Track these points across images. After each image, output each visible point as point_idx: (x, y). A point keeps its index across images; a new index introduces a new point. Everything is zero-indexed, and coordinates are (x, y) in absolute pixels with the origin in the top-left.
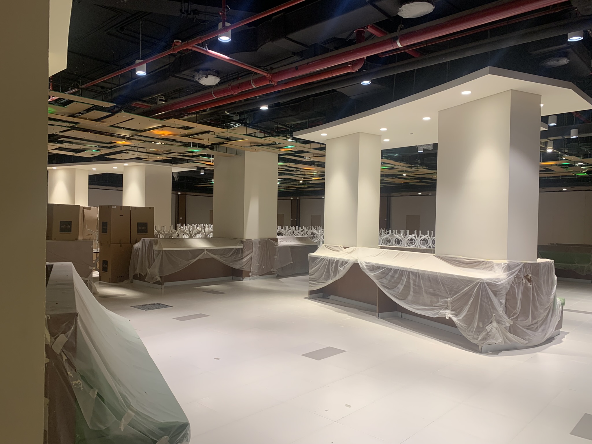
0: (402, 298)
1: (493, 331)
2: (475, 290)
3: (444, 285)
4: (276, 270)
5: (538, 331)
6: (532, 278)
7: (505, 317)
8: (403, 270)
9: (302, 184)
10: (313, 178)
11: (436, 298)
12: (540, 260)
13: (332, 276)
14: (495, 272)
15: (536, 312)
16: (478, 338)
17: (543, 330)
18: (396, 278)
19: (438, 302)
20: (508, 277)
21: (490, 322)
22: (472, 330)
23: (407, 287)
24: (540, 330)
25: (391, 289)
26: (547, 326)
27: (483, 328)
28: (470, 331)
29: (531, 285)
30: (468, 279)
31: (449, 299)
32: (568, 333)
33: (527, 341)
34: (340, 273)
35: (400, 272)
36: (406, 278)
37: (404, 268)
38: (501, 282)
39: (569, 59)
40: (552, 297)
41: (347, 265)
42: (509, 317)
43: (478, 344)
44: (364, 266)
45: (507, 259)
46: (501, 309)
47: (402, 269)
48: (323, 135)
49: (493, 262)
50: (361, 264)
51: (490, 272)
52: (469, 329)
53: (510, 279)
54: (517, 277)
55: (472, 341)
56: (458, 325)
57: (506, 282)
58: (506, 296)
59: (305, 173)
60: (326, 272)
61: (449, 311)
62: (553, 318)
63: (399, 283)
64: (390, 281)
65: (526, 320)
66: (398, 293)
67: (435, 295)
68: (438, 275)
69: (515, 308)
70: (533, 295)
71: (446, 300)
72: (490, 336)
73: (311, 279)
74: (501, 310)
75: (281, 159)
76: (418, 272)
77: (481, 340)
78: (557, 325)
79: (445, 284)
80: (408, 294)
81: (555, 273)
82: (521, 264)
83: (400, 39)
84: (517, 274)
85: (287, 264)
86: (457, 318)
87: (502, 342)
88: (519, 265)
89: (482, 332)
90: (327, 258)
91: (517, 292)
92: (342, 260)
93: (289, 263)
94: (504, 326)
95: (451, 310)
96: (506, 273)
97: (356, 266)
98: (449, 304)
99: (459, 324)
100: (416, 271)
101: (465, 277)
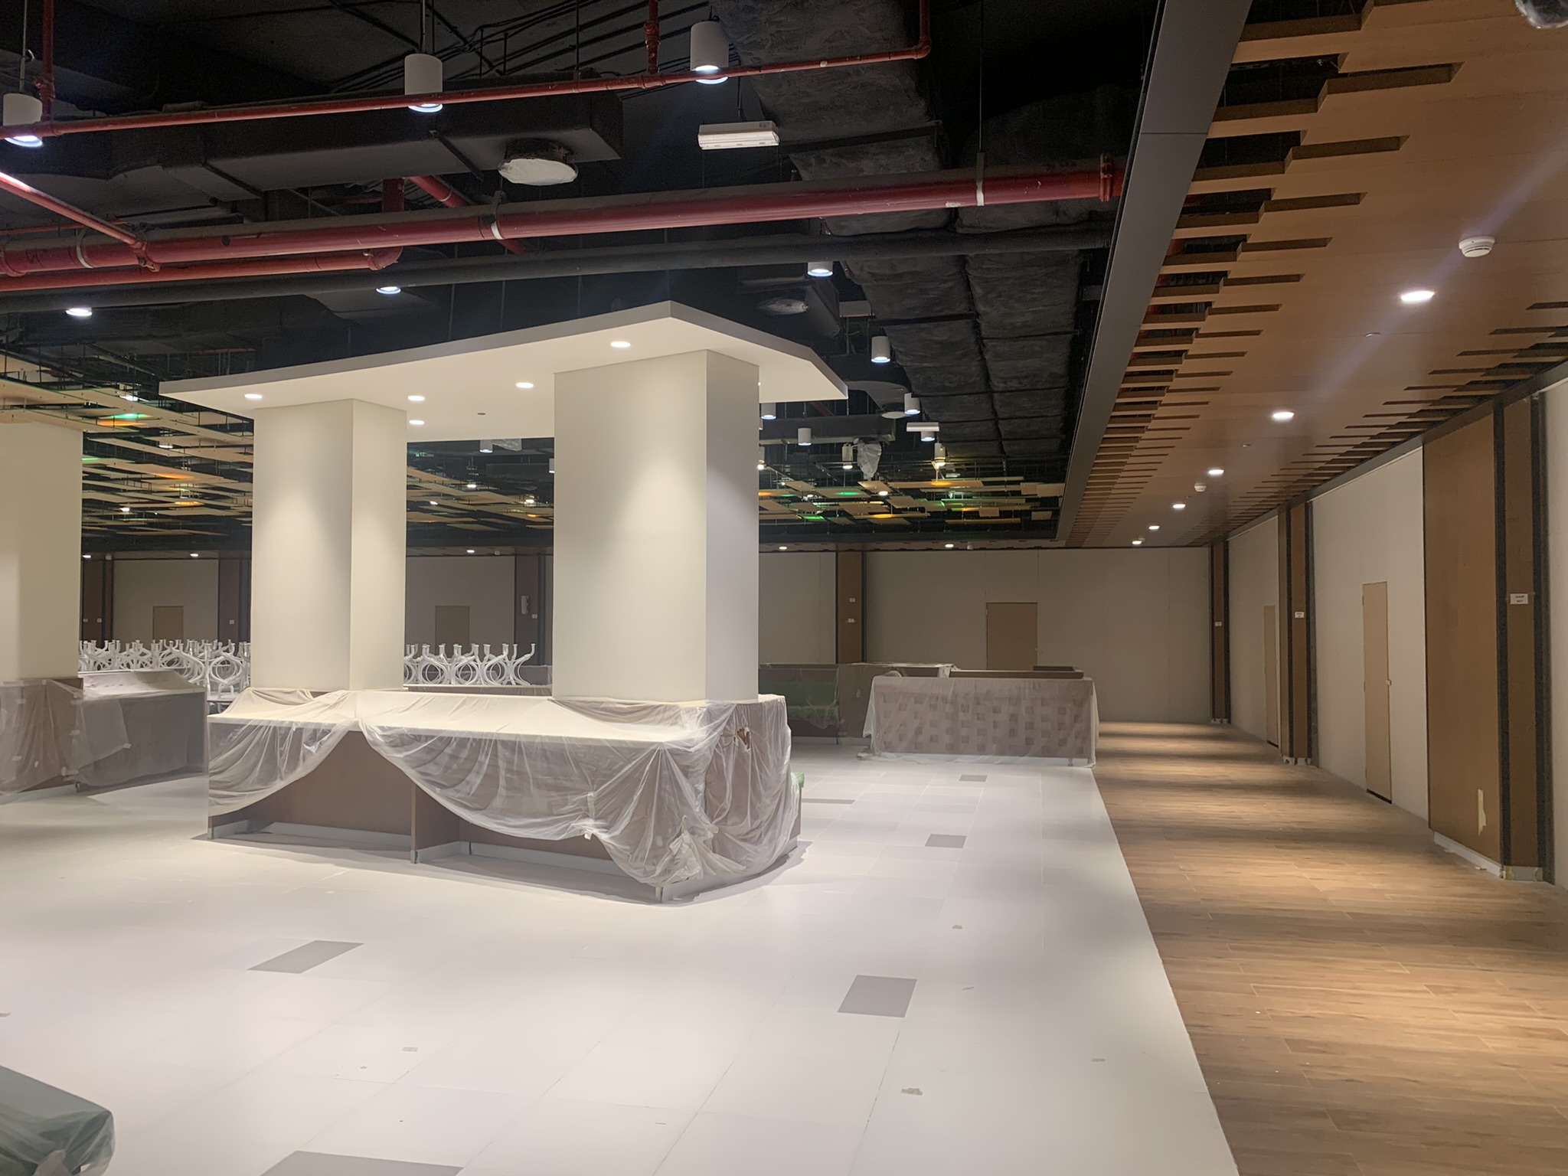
0: (477, 806)
1: (684, 852)
2: (647, 768)
3: (580, 764)
4: (77, 772)
5: (761, 843)
6: (750, 734)
7: (705, 819)
8: (481, 740)
9: (128, 516)
10: (177, 503)
11: (559, 795)
12: (764, 698)
13: (283, 769)
14: (683, 726)
15: (758, 805)
16: (654, 872)
17: (771, 841)
18: (462, 761)
19: (566, 804)
20: (710, 735)
21: (678, 831)
22: (640, 856)
23: (491, 779)
24: (765, 841)
25: (449, 787)
26: (777, 831)
27: (664, 846)
28: (637, 858)
29: (750, 749)
30: (632, 746)
31: (591, 794)
32: (811, 843)
33: (743, 865)
34: (306, 761)
35: (474, 744)
36: (489, 756)
37: (483, 734)
38: (697, 747)
39: (807, 305)
40: (784, 771)
41: (329, 737)
42: (712, 820)
43: (653, 886)
44: (378, 737)
45: (706, 699)
46: (697, 803)
47: (478, 737)
48: (248, 396)
49: (677, 707)
50: (370, 733)
51: (674, 727)
52: (635, 855)
53: (713, 738)
54: (725, 734)
55: (642, 880)
56: (609, 848)
57: (705, 745)
58: (706, 774)
59: (154, 488)
60: (266, 761)
61: (591, 820)
62: (787, 814)
63: (470, 771)
64: (447, 768)
65: (742, 822)
66: (469, 794)
67: (558, 789)
68: (565, 742)
69: (721, 799)
70: (753, 768)
71: (582, 797)
72: (677, 863)
73: (214, 785)
74: (697, 807)
75: (90, 446)
76: (518, 740)
77: (661, 875)
78: (793, 829)
79: (582, 762)
80: (494, 795)
81: (788, 724)
82: (730, 707)
83: (500, 222)
84: (725, 729)
85: (113, 752)
86: (610, 833)
87: (700, 872)
88: (727, 710)
89: (663, 855)
90: (265, 724)
91: (725, 765)
92: (313, 727)
93: (119, 748)
94: (703, 839)
95: (596, 819)
96: (705, 727)
97: (354, 739)
98: (591, 806)
99: (613, 845)
100: (513, 739)
101: (624, 742)
